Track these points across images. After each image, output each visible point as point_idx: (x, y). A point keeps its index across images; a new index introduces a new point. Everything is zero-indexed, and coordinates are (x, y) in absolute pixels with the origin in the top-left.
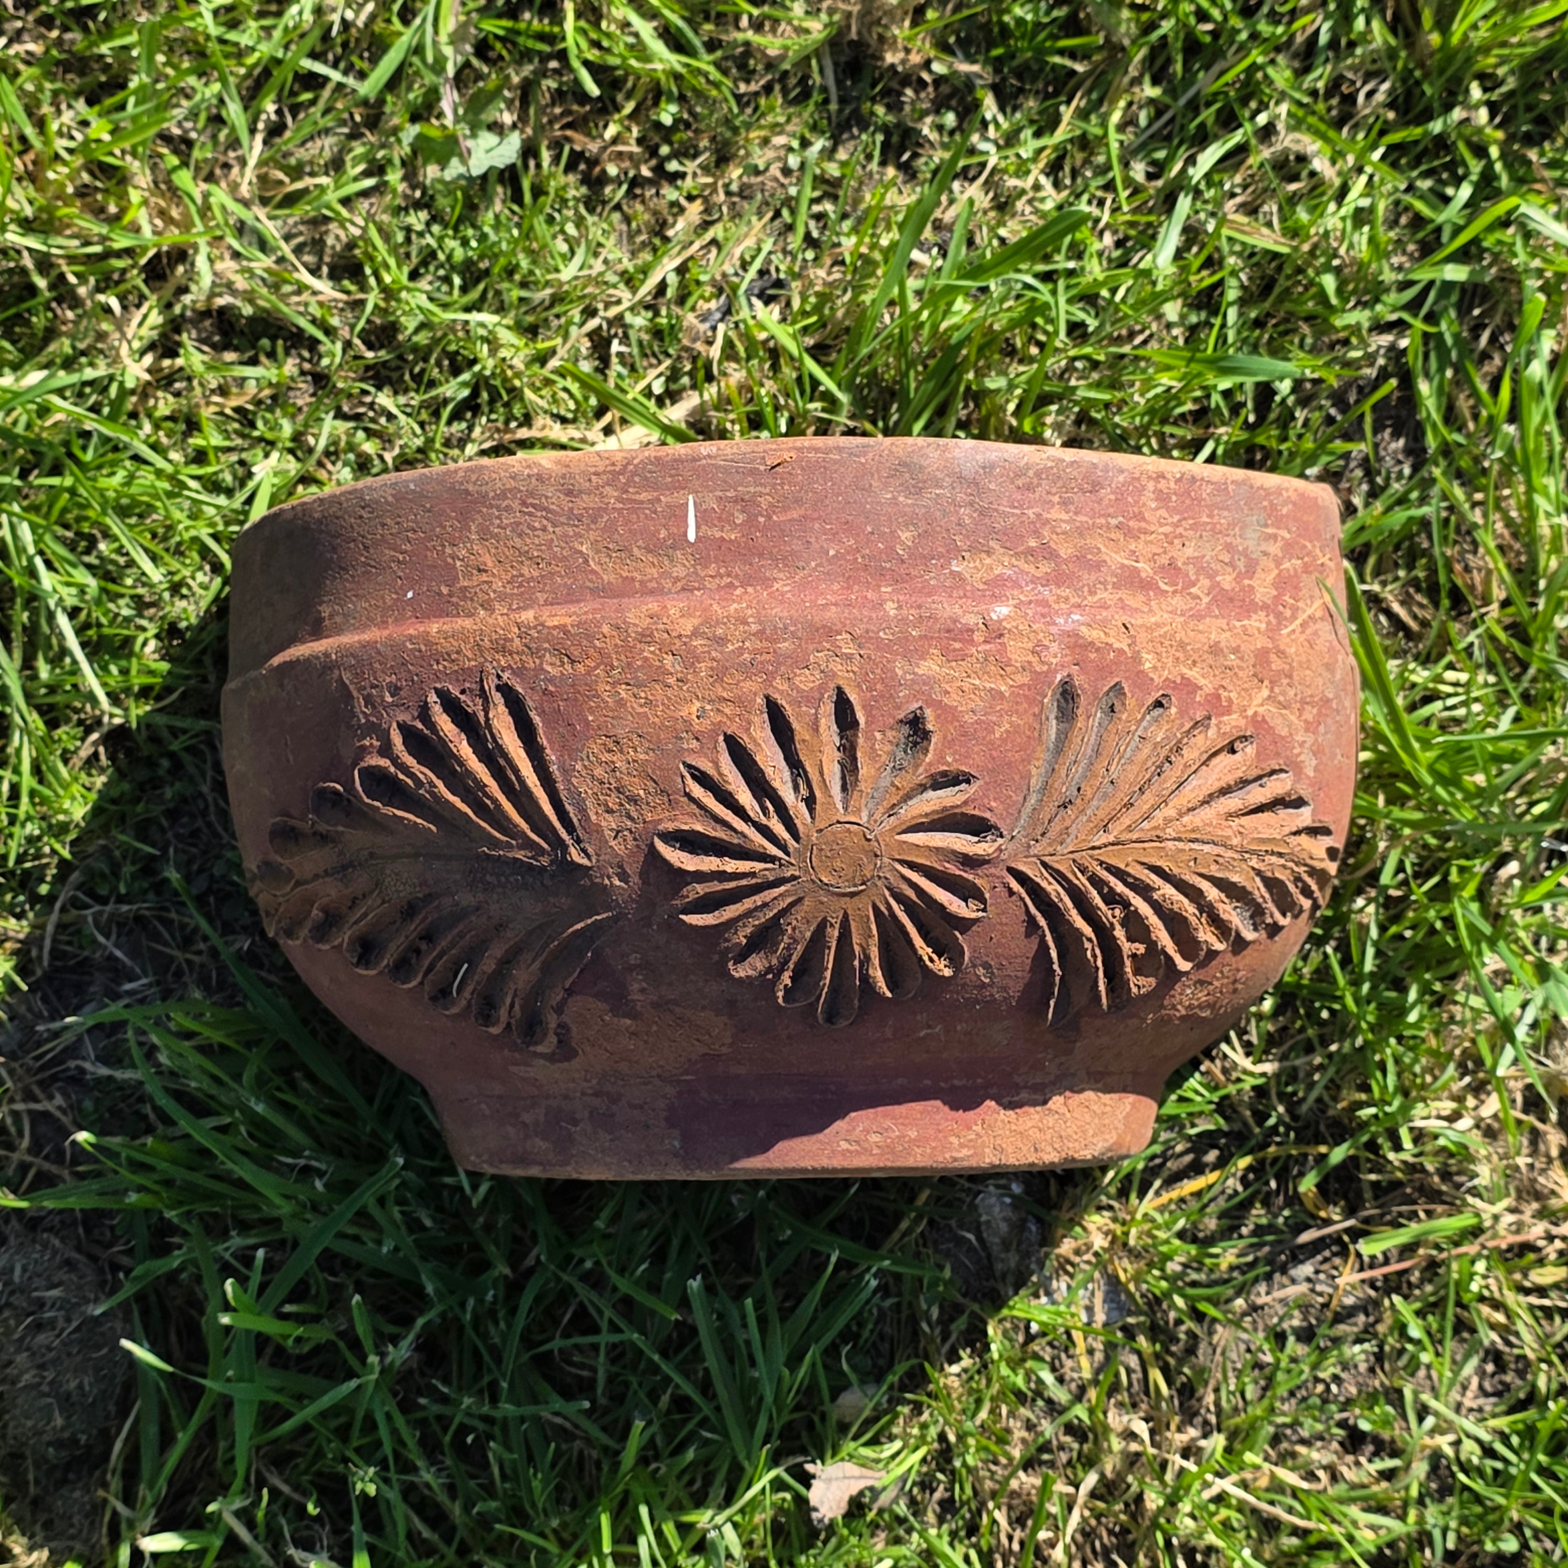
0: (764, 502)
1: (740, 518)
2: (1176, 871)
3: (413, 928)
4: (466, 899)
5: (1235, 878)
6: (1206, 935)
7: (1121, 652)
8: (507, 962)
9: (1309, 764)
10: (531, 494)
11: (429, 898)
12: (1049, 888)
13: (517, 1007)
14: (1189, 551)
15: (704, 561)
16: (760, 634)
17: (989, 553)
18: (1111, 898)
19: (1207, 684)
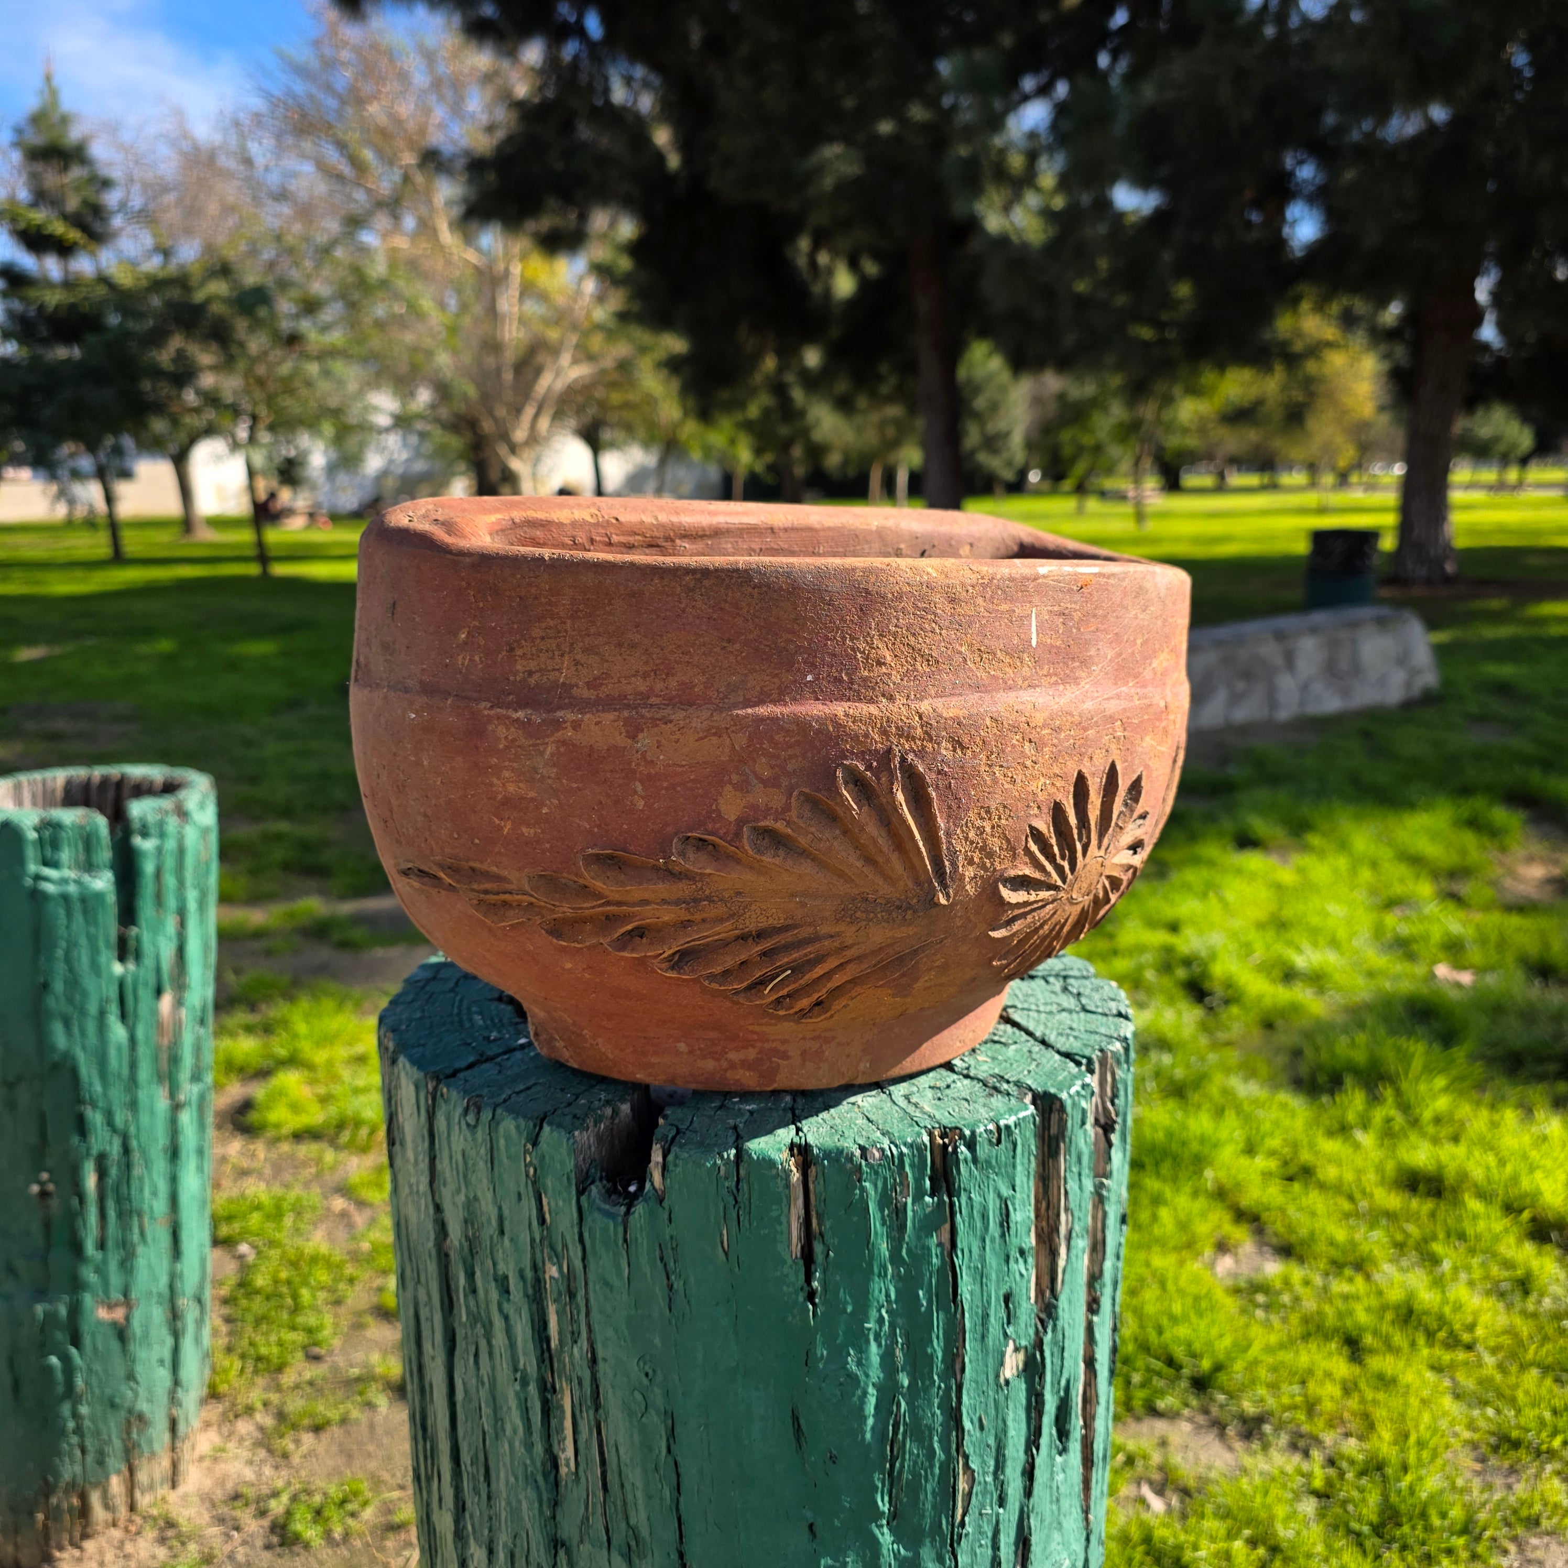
0: (1076, 616)
1: (1062, 629)
11: (788, 928)
15: (1041, 663)
16: (1079, 724)
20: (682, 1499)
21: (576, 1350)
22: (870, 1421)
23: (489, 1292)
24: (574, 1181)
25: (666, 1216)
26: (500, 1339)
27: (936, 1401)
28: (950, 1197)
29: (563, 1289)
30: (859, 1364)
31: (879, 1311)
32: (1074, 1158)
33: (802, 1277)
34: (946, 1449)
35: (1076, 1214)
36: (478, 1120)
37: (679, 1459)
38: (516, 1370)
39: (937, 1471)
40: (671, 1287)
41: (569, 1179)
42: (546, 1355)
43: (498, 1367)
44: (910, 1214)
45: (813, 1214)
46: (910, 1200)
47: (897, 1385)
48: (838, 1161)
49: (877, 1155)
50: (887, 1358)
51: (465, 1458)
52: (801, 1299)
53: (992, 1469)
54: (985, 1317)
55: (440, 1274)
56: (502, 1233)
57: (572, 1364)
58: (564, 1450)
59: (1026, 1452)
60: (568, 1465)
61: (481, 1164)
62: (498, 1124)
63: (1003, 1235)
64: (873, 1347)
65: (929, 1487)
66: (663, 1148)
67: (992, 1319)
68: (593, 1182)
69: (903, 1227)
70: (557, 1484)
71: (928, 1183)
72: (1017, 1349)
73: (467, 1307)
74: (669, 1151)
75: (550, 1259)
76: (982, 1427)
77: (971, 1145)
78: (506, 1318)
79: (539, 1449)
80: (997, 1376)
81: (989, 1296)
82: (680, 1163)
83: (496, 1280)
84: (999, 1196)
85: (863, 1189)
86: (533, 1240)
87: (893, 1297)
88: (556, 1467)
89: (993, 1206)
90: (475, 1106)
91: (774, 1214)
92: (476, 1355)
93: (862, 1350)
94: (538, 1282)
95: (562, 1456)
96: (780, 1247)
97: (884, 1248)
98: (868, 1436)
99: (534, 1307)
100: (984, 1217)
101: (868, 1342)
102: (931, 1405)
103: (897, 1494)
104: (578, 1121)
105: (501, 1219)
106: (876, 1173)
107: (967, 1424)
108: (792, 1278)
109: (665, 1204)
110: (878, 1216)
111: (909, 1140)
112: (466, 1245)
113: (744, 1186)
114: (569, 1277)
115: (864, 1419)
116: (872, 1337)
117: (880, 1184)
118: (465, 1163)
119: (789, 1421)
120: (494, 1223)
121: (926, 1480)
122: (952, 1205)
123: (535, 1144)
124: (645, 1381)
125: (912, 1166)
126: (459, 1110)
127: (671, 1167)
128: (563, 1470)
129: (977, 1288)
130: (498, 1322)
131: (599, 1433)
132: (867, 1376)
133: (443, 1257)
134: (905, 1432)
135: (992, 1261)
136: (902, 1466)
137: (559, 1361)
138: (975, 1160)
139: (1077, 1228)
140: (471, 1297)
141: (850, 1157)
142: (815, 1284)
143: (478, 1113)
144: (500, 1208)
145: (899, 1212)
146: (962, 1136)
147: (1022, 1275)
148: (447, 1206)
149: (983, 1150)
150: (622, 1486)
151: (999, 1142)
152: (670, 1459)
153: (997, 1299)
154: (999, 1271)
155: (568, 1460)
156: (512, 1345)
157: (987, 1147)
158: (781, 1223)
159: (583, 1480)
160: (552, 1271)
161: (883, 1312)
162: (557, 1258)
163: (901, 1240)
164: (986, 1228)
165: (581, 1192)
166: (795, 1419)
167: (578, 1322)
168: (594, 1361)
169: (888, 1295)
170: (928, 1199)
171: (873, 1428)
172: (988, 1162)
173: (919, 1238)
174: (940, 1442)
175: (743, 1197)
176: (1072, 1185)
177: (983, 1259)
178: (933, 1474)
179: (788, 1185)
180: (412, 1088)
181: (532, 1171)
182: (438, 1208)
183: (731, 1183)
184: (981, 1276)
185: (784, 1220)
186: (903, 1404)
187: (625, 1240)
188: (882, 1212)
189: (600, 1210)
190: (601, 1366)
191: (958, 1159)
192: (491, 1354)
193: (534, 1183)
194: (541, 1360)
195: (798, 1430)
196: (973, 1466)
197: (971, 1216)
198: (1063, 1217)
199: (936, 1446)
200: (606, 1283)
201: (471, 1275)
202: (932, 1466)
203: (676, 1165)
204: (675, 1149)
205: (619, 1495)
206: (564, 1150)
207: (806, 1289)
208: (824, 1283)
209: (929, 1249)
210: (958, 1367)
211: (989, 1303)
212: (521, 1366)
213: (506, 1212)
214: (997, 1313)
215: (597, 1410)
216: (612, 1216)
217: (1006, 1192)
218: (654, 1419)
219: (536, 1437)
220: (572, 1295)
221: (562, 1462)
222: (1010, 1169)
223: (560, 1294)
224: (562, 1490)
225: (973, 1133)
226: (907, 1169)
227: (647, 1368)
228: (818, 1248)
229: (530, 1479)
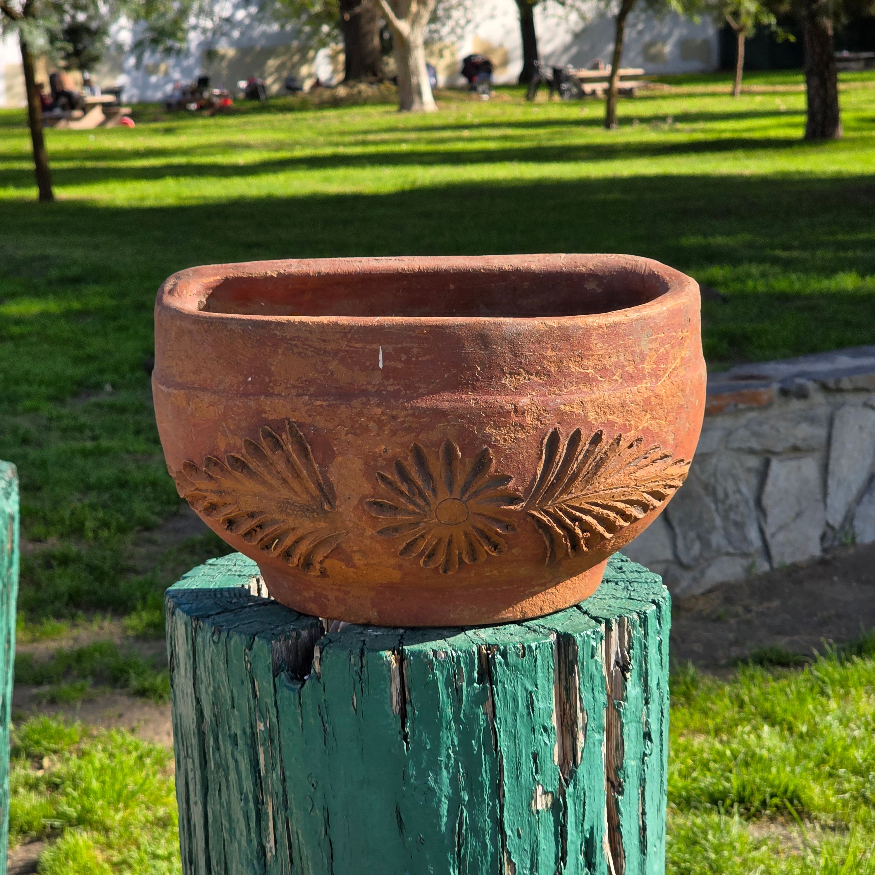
0: (415, 351)
1: (404, 357)
2: (605, 503)
3: (253, 522)
4: (277, 516)
5: (633, 498)
6: (620, 522)
7: (579, 414)
8: (297, 542)
9: (670, 439)
10: (306, 339)
11: (261, 513)
12: (545, 519)
13: (302, 559)
14: (614, 359)
15: (387, 378)
16: (413, 415)
17: (519, 374)
18: (574, 519)
19: (620, 421)
20: (334, 864)
21: (274, 775)
22: (445, 819)
23: (226, 747)
24: (271, 669)
25: (322, 688)
26: (233, 776)
27: (487, 813)
28: (491, 685)
29: (267, 738)
30: (436, 782)
31: (447, 750)
32: (587, 678)
33: (400, 725)
34: (495, 846)
35: (591, 714)
36: (219, 638)
37: (332, 839)
38: (241, 794)
39: (489, 859)
40: (325, 731)
41: (269, 668)
42: (258, 781)
43: (232, 794)
44: (465, 692)
45: (406, 689)
46: (464, 684)
47: (460, 800)
48: (419, 657)
49: (443, 655)
50: (454, 781)
51: (214, 862)
52: (399, 739)
53: (528, 866)
54: (519, 764)
55: (199, 745)
56: (233, 707)
57: (273, 785)
58: (269, 842)
59: (555, 863)
60: (271, 852)
61: (222, 666)
62: (231, 639)
63: (529, 714)
64: (444, 773)
65: (484, 868)
66: (320, 648)
67: (524, 767)
68: (283, 671)
69: (460, 701)
70: (265, 865)
71: (476, 675)
72: (545, 793)
73: (215, 759)
74: (323, 649)
75: (260, 719)
76: (519, 836)
77: (504, 655)
78: (236, 761)
79: (255, 843)
80: (529, 805)
81: (521, 751)
82: (329, 656)
83: (230, 737)
84: (526, 689)
85: (434, 675)
86: (250, 708)
87: (456, 743)
88: (265, 855)
89: (521, 694)
90: (218, 630)
91: (383, 687)
92: (220, 790)
93: (437, 774)
94: (254, 735)
95: (268, 846)
96: (386, 707)
97: (449, 712)
98: (443, 828)
99: (252, 751)
100: (515, 700)
101: (441, 769)
102: (483, 815)
103: (463, 869)
104: (275, 636)
105: (232, 698)
106: (443, 666)
107: (509, 832)
108: (394, 726)
109: (321, 680)
110: (445, 692)
111: (464, 649)
112: (214, 719)
113: (365, 669)
114: (270, 730)
115: (439, 817)
116: (443, 767)
117: (445, 673)
118: (213, 666)
119: (395, 815)
120: (229, 702)
121: (482, 863)
122: (492, 690)
123: (250, 649)
124: (312, 789)
125: (466, 664)
126: (209, 635)
127: (324, 659)
128: (269, 855)
129: (512, 745)
130: (232, 765)
131: (288, 827)
132: (441, 790)
133: (201, 735)
134: (466, 830)
135: (522, 730)
136: (466, 852)
137: (265, 783)
138: (507, 664)
139: (592, 724)
140: (217, 753)
141: (426, 656)
142: (407, 730)
143: (220, 634)
144: (232, 692)
145: (458, 691)
146: (498, 649)
147: (545, 744)
148: (203, 697)
149: (512, 659)
150: (301, 858)
151: (524, 655)
152: (327, 838)
153: (527, 755)
154: (527, 737)
155: (271, 848)
156: (240, 778)
157: (515, 657)
158: (386, 693)
159: (280, 860)
160: (261, 726)
161: (450, 751)
162: (263, 718)
163: (460, 708)
164: (517, 707)
165: (275, 676)
166: (398, 813)
167: (275, 757)
168: (284, 780)
169: (453, 742)
170: (475, 685)
171: (446, 824)
172: (516, 667)
173: (471, 708)
174: (490, 839)
175: (364, 676)
176: (586, 695)
177: (515, 726)
178: (486, 860)
179: (390, 670)
180: (183, 626)
181: (249, 665)
182: (198, 701)
183: (357, 668)
184: (514, 737)
185: (388, 691)
186: (465, 812)
187: (300, 703)
188: (447, 690)
189: (286, 686)
190: (288, 784)
191: (495, 662)
192: (228, 787)
193: (250, 673)
194: (255, 785)
195: (400, 821)
196: (514, 860)
197: (505, 698)
198: (580, 715)
199: (487, 841)
200: (290, 730)
201: (216, 740)
202: (485, 855)
203: (327, 658)
204: (326, 648)
205: (299, 865)
206: (265, 651)
207: (402, 733)
208: (413, 730)
209: (478, 716)
210: (501, 794)
211: (521, 755)
212: (245, 791)
213: (235, 695)
214: (527, 765)
215: (286, 811)
216: (293, 690)
217: (530, 687)
218: (318, 813)
219: (253, 835)
220: (272, 741)
221: (268, 850)
222: (533, 674)
223: (265, 740)
224: (268, 868)
225: (505, 647)
226: (462, 665)
227: (313, 782)
228: (409, 708)
229: (250, 863)
